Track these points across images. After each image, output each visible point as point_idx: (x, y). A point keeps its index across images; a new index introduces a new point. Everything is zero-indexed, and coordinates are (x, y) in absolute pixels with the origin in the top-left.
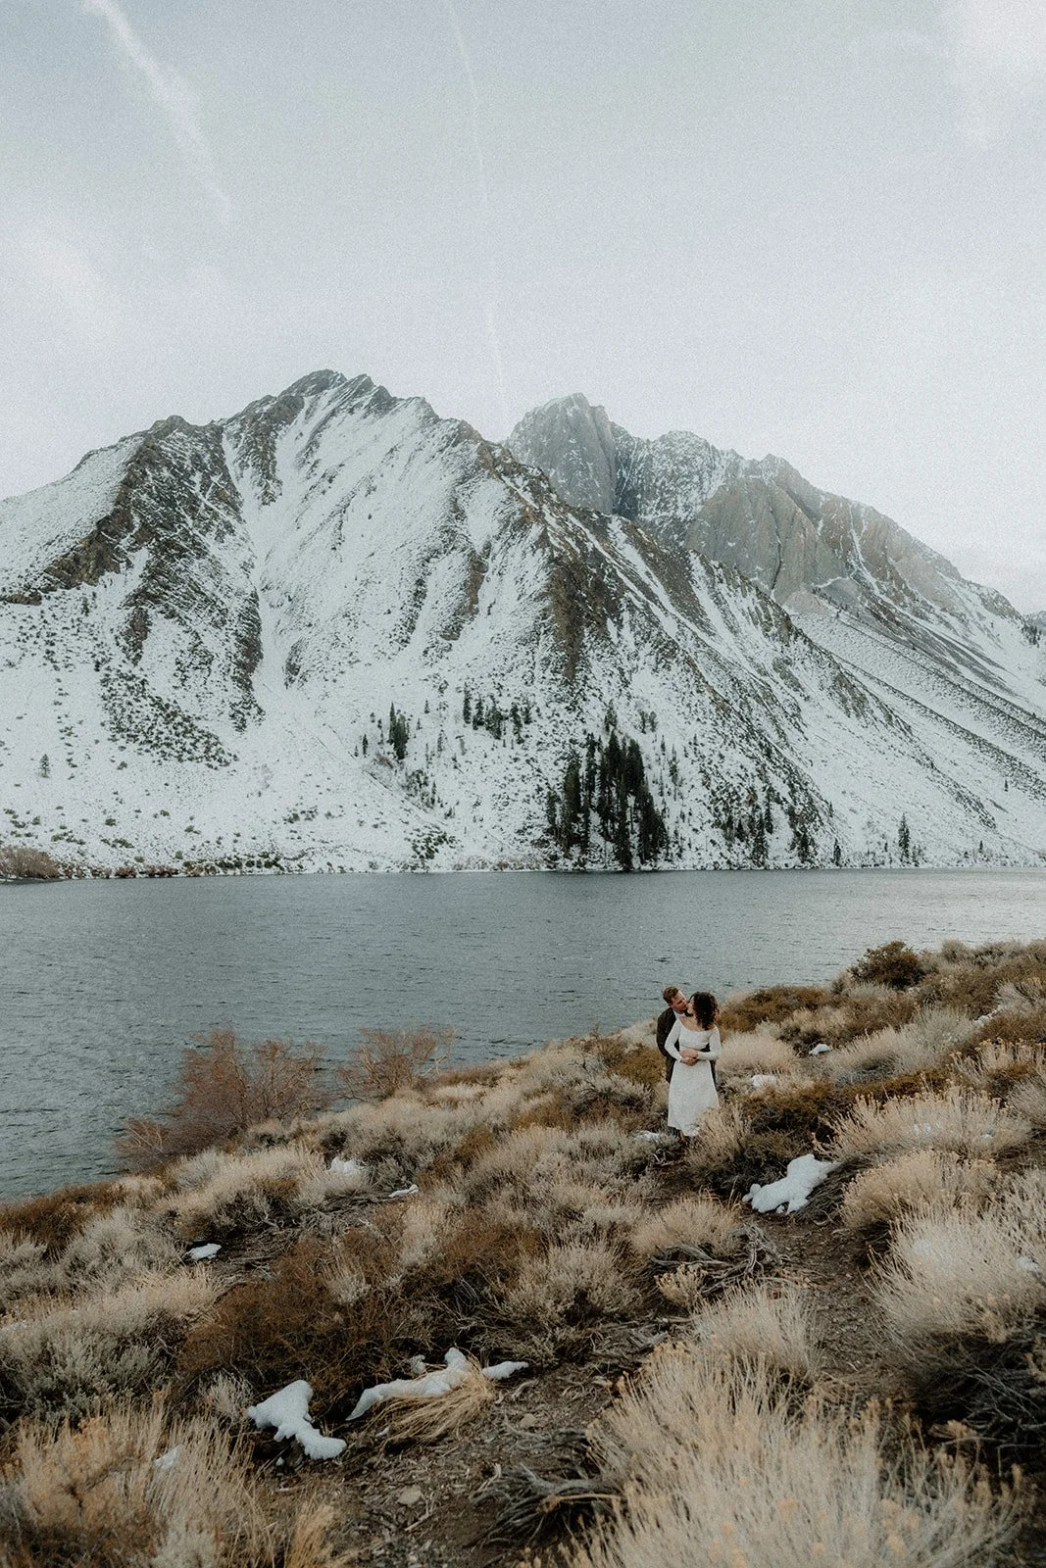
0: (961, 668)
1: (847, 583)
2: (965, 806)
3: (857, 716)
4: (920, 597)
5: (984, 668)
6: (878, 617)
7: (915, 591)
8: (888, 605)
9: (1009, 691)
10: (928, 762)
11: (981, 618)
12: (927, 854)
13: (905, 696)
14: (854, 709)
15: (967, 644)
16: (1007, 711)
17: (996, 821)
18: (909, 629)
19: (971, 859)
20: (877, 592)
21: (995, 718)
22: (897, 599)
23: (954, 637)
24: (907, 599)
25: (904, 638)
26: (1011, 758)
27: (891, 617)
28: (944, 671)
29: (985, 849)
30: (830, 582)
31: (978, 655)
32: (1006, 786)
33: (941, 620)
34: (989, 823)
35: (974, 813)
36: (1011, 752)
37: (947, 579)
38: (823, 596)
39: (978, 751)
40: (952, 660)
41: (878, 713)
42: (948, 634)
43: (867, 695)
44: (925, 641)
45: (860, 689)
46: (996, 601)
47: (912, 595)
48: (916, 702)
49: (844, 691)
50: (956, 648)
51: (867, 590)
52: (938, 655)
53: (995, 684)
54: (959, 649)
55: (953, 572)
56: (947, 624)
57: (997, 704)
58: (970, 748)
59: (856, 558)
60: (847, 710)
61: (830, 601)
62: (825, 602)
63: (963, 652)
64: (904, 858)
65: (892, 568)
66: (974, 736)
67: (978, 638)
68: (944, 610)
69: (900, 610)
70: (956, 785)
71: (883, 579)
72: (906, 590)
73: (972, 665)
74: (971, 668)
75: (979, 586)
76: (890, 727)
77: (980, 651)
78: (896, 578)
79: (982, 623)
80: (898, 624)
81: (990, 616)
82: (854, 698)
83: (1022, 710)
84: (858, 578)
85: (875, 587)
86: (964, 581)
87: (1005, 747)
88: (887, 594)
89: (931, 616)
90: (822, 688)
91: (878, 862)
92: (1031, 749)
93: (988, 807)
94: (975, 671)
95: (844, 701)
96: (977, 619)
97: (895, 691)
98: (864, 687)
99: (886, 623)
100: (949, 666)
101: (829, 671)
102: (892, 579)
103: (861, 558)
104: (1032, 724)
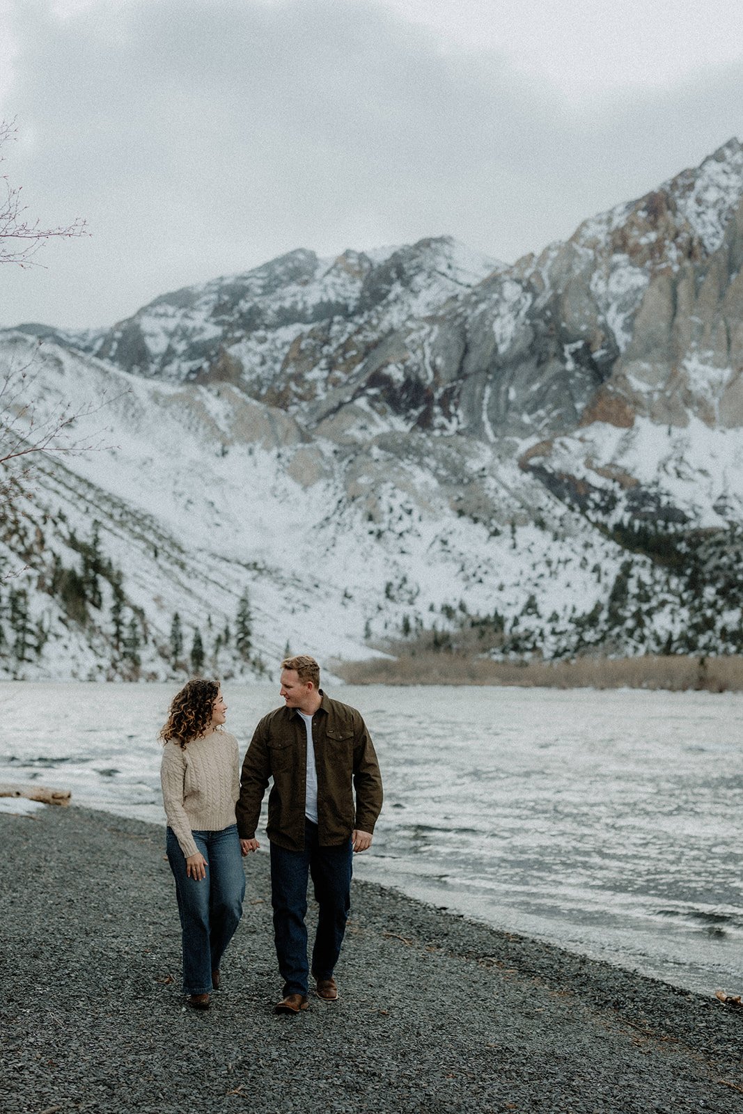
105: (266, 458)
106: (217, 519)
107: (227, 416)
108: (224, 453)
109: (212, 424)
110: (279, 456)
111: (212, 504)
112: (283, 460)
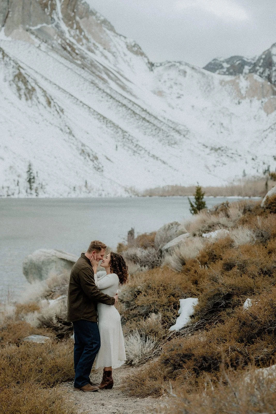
0: (110, 81)
1: (50, 28)
2: (85, 158)
3: (27, 100)
4: (92, 41)
5: (123, 83)
6: (65, 49)
7: (89, 37)
8: (72, 43)
9: (134, 96)
10: (68, 131)
11: (125, 55)
12: (48, 188)
13: (64, 91)
14: (25, 95)
15: (115, 69)
16: (130, 106)
17: (104, 168)
18: (83, 58)
19: (78, 191)
20: (67, 35)
21: (121, 108)
22: (79, 40)
23: (109, 64)
24: (84, 41)
25: (79, 62)
26: (124, 132)
27: (73, 50)
28: (97, 81)
29: (89, 185)
30: (39, 26)
31: (122, 76)
32: (117, 147)
33: (103, 55)
34: (98, 169)
35: (91, 163)
36: (125, 129)
37: (108, 32)
38: (33, 33)
39: (104, 126)
40: (105, 76)
41: (43, 100)
42: (105, 63)
43: (37, 88)
44: (92, 65)
45: (33, 84)
46: (134, 46)
47: (87, 39)
48: (72, 96)
49: (21, 84)
50: (108, 70)
51: (61, 34)
52: (98, 73)
53: (128, 92)
54: (111, 72)
55: (112, 29)
56: (106, 57)
57: (125, 102)
58: (99, 124)
59: (57, 14)
60: (20, 97)
61: (37, 37)
62: (33, 37)
63: (112, 73)
64: (29, 190)
65: (77, 23)
66: (104, 118)
67: (123, 67)
68: (105, 49)
69: (79, 46)
70: (83, 145)
71: (72, 28)
72: (84, 36)
73: (116, 80)
74: (116, 82)
75: (125, 38)
76: (48, 108)
77: (122, 73)
78: (79, 28)
79: (126, 58)
80: (77, 54)
81: (130, 55)
82: (27, 88)
83: (139, 106)
84: (57, 26)
85: (67, 32)
86: (117, 34)
87: (123, 124)
88: (74, 37)
89: (97, 52)
90: (5, 80)
91: (10, 193)
92: (138, 127)
93: (101, 159)
94: (118, 84)
95: (19, 89)
96: (123, 55)
97: (59, 88)
98: (36, 83)
99: (69, 53)
100: (103, 79)
101: (11, 70)
102: (77, 29)
103: (61, 16)
104: (143, 115)
105: (257, 103)
106: (222, 130)
107: (247, 88)
108: (239, 103)
109: (239, 91)
110: (262, 102)
111: (222, 124)
112: (263, 104)
